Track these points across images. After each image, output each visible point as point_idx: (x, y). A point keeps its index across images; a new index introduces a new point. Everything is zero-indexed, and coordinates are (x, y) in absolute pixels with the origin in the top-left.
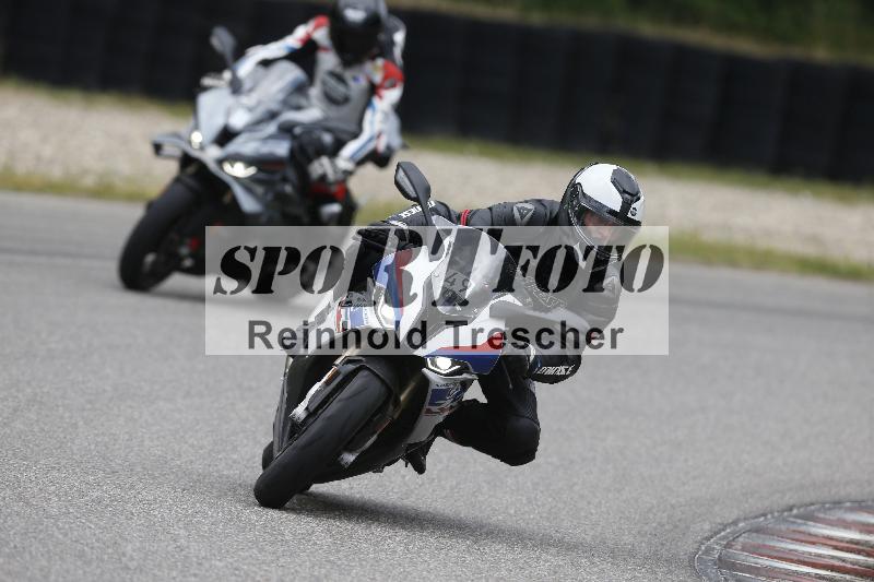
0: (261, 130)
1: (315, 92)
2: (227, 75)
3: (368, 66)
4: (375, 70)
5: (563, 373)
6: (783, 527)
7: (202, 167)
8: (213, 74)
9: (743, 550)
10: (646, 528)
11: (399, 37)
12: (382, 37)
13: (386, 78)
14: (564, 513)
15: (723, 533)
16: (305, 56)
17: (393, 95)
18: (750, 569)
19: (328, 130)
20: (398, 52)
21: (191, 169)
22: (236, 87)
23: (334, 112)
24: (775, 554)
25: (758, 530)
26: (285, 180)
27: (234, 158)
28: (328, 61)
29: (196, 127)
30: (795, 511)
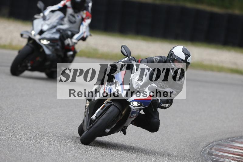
0: (51, 31)
1: (66, 20)
2: (42, 14)
3: (81, 13)
4: (84, 14)
5: (168, 106)
6: (226, 144)
7: (34, 41)
8: (38, 14)
9: (215, 150)
10: (188, 144)
11: (90, 5)
12: (86, 5)
13: (87, 16)
14: (165, 140)
15: (209, 146)
16: (63, 9)
17: (88, 21)
18: (217, 155)
19: (70, 31)
20: (90, 9)
21: (31, 42)
22: (44, 18)
23: (72, 25)
24: (224, 151)
25: (219, 145)
26: (58, 45)
27: (43, 39)
28: (70, 11)
29: (33, 29)
30: (229, 139)
